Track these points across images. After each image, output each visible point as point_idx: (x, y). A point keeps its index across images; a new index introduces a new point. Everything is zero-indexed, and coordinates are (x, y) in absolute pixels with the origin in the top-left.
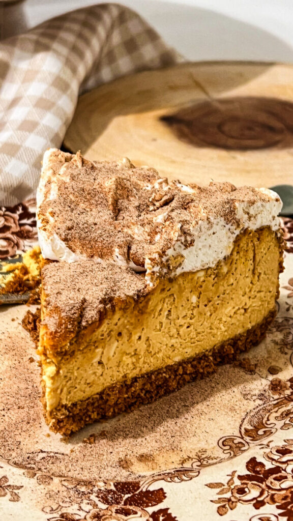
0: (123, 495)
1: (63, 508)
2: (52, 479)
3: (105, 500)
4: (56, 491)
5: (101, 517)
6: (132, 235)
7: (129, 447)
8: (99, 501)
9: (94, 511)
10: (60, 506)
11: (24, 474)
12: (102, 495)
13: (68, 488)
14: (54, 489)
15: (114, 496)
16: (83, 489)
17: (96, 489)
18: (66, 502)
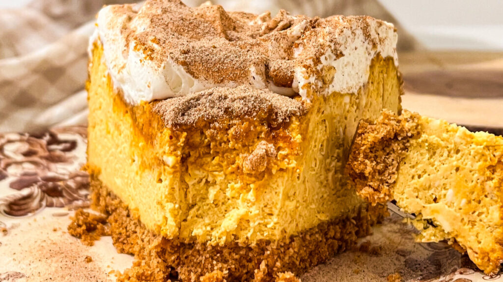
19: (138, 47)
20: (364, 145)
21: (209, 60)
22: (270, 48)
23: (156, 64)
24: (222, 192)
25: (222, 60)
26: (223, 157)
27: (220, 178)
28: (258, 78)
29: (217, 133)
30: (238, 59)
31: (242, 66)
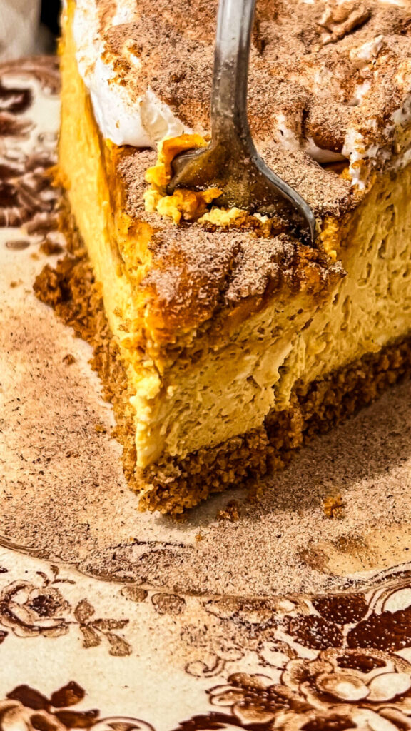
1: (228, 665)
2: (183, 600)
3: (308, 640)
4: (201, 627)
5: (315, 677)
6: (308, 88)
8: (296, 641)
9: (293, 666)
10: (219, 658)
12: (297, 628)
13: (221, 618)
14: (194, 621)
16: (253, 618)
17: (279, 617)
18: (229, 649)
19: (108, 56)
22: (318, 80)
23: (129, 93)
28: (288, 133)
30: (260, 97)
31: (265, 111)
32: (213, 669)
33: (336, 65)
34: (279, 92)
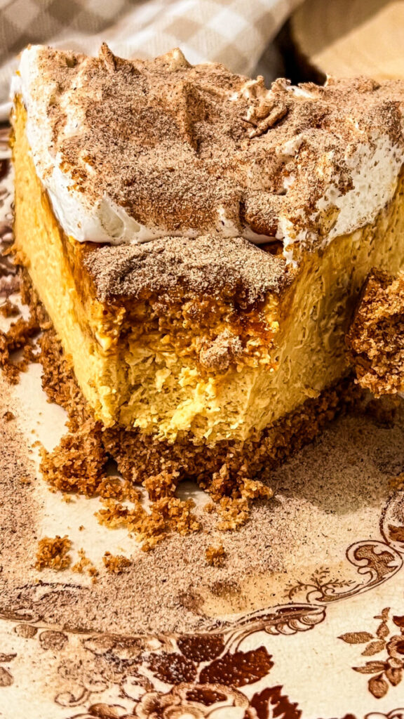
0: (196, 664)
1: (93, 695)
2: (66, 637)
3: (166, 676)
4: (77, 662)
5: (163, 709)
7: (195, 569)
8: (155, 676)
9: (148, 698)
10: (86, 690)
11: (16, 632)
12: (159, 664)
13: (96, 654)
14: (71, 657)
15: (181, 666)
16: (124, 655)
17: (146, 654)
18: (96, 682)
19: (66, 165)
20: (369, 319)
21: (162, 194)
22: (250, 175)
23: (88, 198)
24: (173, 377)
25: (180, 194)
26: (175, 337)
27: (171, 360)
28: (229, 223)
29: (167, 308)
30: (202, 194)
31: (207, 206)
32: (79, 700)
33: (265, 161)
34: (218, 188)
